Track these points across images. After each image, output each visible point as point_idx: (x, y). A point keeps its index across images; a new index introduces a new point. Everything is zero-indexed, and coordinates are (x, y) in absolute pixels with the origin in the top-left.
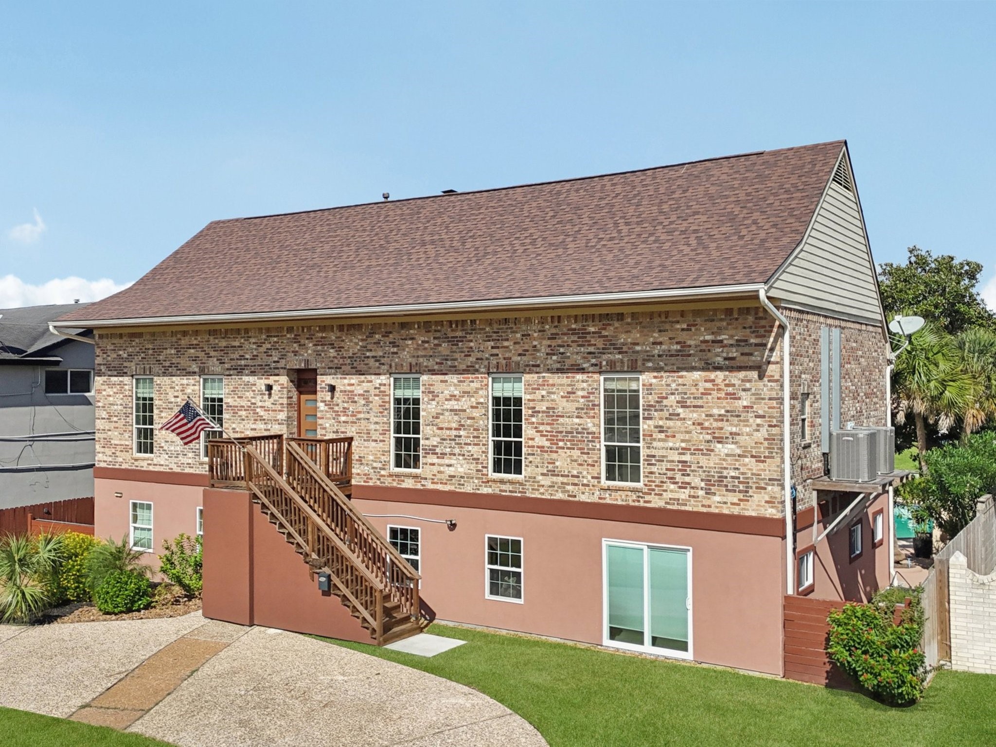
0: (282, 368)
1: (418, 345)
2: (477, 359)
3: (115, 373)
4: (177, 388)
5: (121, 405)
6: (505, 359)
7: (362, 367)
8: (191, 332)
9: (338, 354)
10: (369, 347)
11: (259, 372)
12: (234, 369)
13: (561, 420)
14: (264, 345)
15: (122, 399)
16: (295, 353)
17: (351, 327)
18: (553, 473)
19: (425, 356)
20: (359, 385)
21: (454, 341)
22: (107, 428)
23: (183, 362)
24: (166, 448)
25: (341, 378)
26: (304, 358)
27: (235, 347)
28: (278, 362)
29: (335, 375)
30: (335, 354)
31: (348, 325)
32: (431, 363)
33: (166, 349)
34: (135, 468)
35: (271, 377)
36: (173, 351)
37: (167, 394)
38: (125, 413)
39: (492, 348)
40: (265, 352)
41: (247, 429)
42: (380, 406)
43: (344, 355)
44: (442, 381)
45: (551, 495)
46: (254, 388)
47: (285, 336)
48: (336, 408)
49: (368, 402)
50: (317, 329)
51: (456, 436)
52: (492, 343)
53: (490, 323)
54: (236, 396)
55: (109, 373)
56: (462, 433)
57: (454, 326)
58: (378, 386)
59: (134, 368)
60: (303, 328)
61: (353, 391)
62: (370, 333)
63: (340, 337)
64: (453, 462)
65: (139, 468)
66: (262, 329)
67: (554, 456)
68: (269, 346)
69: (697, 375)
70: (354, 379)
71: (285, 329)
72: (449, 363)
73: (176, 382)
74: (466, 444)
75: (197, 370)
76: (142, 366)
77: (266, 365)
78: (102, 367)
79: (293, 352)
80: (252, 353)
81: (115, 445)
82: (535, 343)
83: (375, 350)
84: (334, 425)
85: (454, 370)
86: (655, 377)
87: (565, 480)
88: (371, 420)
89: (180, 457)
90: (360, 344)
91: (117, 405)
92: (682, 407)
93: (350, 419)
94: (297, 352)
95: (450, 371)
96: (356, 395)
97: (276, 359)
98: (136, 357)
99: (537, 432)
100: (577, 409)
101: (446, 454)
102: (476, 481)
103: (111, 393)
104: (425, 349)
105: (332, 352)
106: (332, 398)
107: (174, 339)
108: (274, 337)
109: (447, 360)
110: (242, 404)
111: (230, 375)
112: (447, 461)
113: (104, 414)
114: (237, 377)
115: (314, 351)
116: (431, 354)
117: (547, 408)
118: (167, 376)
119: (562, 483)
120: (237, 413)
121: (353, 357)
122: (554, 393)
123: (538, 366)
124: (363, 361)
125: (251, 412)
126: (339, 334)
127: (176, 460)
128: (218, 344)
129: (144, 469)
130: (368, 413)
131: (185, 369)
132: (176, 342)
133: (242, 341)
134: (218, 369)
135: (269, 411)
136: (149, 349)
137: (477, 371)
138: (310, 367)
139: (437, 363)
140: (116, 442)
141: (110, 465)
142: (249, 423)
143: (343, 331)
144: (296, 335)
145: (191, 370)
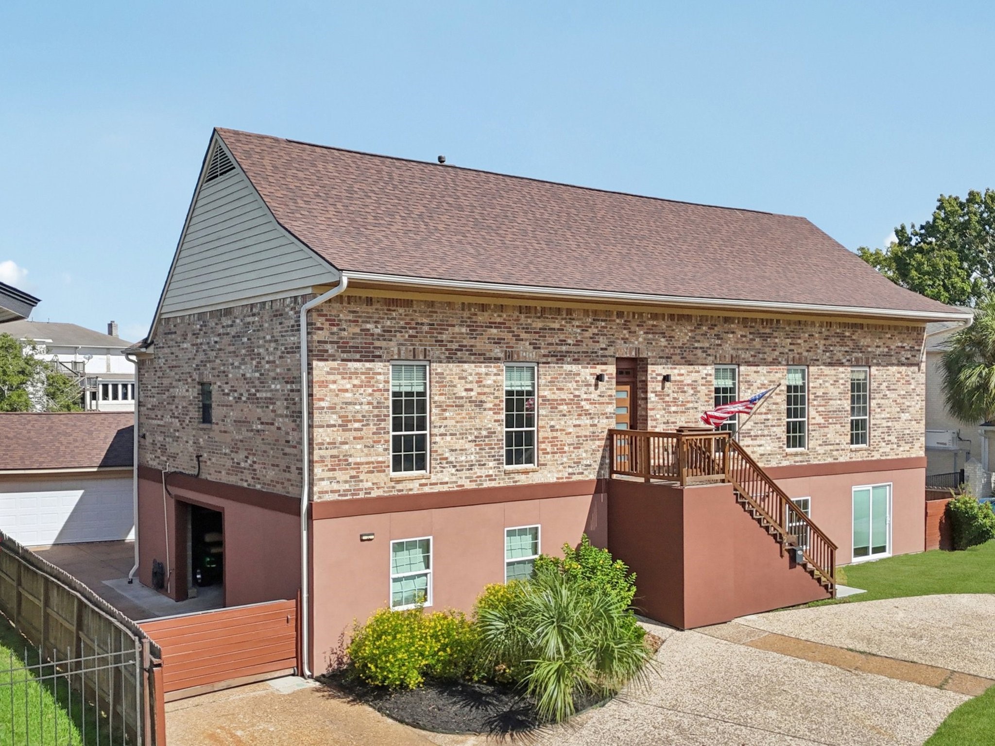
0: (611, 356)
1: (738, 339)
2: (780, 353)
3: (358, 356)
4: (470, 378)
5: (369, 403)
6: (798, 354)
7: (690, 357)
8: (492, 307)
9: (669, 344)
10: (698, 338)
11: (584, 360)
12: (552, 356)
13: (831, 402)
14: (589, 329)
15: (370, 395)
16: (625, 340)
17: (681, 317)
18: (825, 443)
19: (742, 349)
20: (688, 375)
21: (764, 337)
22: (339, 439)
23: (480, 344)
24: (452, 459)
25: (671, 368)
26: (634, 346)
27: (554, 329)
28: (606, 349)
29: (666, 364)
30: (666, 343)
31: (678, 315)
32: (747, 356)
33: (453, 326)
34: (396, 493)
35: (598, 366)
36: (464, 330)
37: (455, 386)
38: (377, 416)
39: (791, 344)
40: (591, 338)
41: (569, 426)
42: (706, 395)
43: (675, 345)
44: (755, 372)
45: (825, 460)
46: (578, 378)
47: (614, 321)
48: (667, 399)
49: (696, 392)
50: (649, 316)
51: (765, 420)
52: (789, 341)
53: (789, 323)
54: (555, 388)
55: (345, 356)
56: (769, 416)
57: (765, 323)
58: (704, 376)
59: (396, 350)
60: (634, 314)
61: (682, 381)
62: (698, 325)
63: (670, 327)
64: (762, 442)
65: (404, 492)
66: (588, 311)
67: (826, 430)
68: (596, 331)
69: (895, 369)
70: (684, 369)
71: (615, 313)
72: (761, 356)
73: (470, 371)
74: (772, 426)
75: (502, 355)
76: (411, 348)
77: (593, 352)
78: (328, 347)
79: (623, 339)
80: (576, 337)
81: (355, 464)
82: (817, 342)
83: (703, 342)
84: (664, 417)
85: (764, 362)
86: (877, 370)
87: (831, 447)
88: (699, 409)
89: (476, 469)
90: (690, 334)
91: (361, 404)
92: (889, 390)
93: (680, 409)
94: (627, 339)
95: (761, 363)
96: (685, 385)
97: (604, 346)
98: (398, 334)
99: (817, 412)
100: (839, 393)
101: (758, 436)
102: (779, 457)
103: (348, 386)
104: (743, 342)
105: (663, 342)
106: (663, 388)
107: (466, 314)
108: (602, 321)
109: (759, 353)
110: (563, 397)
111: (548, 363)
112: (758, 442)
113: (333, 419)
114: (556, 365)
115: (645, 339)
116: (748, 347)
117: (823, 393)
118: (453, 362)
119: (831, 450)
120: (557, 408)
121: (683, 348)
122: (827, 381)
123: (818, 360)
124: (692, 351)
125: (574, 406)
126: (670, 323)
127: (468, 473)
128: (531, 324)
129: (415, 492)
130: (697, 402)
131: (484, 354)
132: (469, 318)
133: (563, 322)
134: (532, 355)
135: (595, 403)
136: (422, 324)
137: (780, 363)
138: (641, 356)
139: (752, 356)
140: (358, 460)
141: (346, 495)
142: (571, 419)
143: (674, 320)
144: (625, 321)
145: (493, 355)
